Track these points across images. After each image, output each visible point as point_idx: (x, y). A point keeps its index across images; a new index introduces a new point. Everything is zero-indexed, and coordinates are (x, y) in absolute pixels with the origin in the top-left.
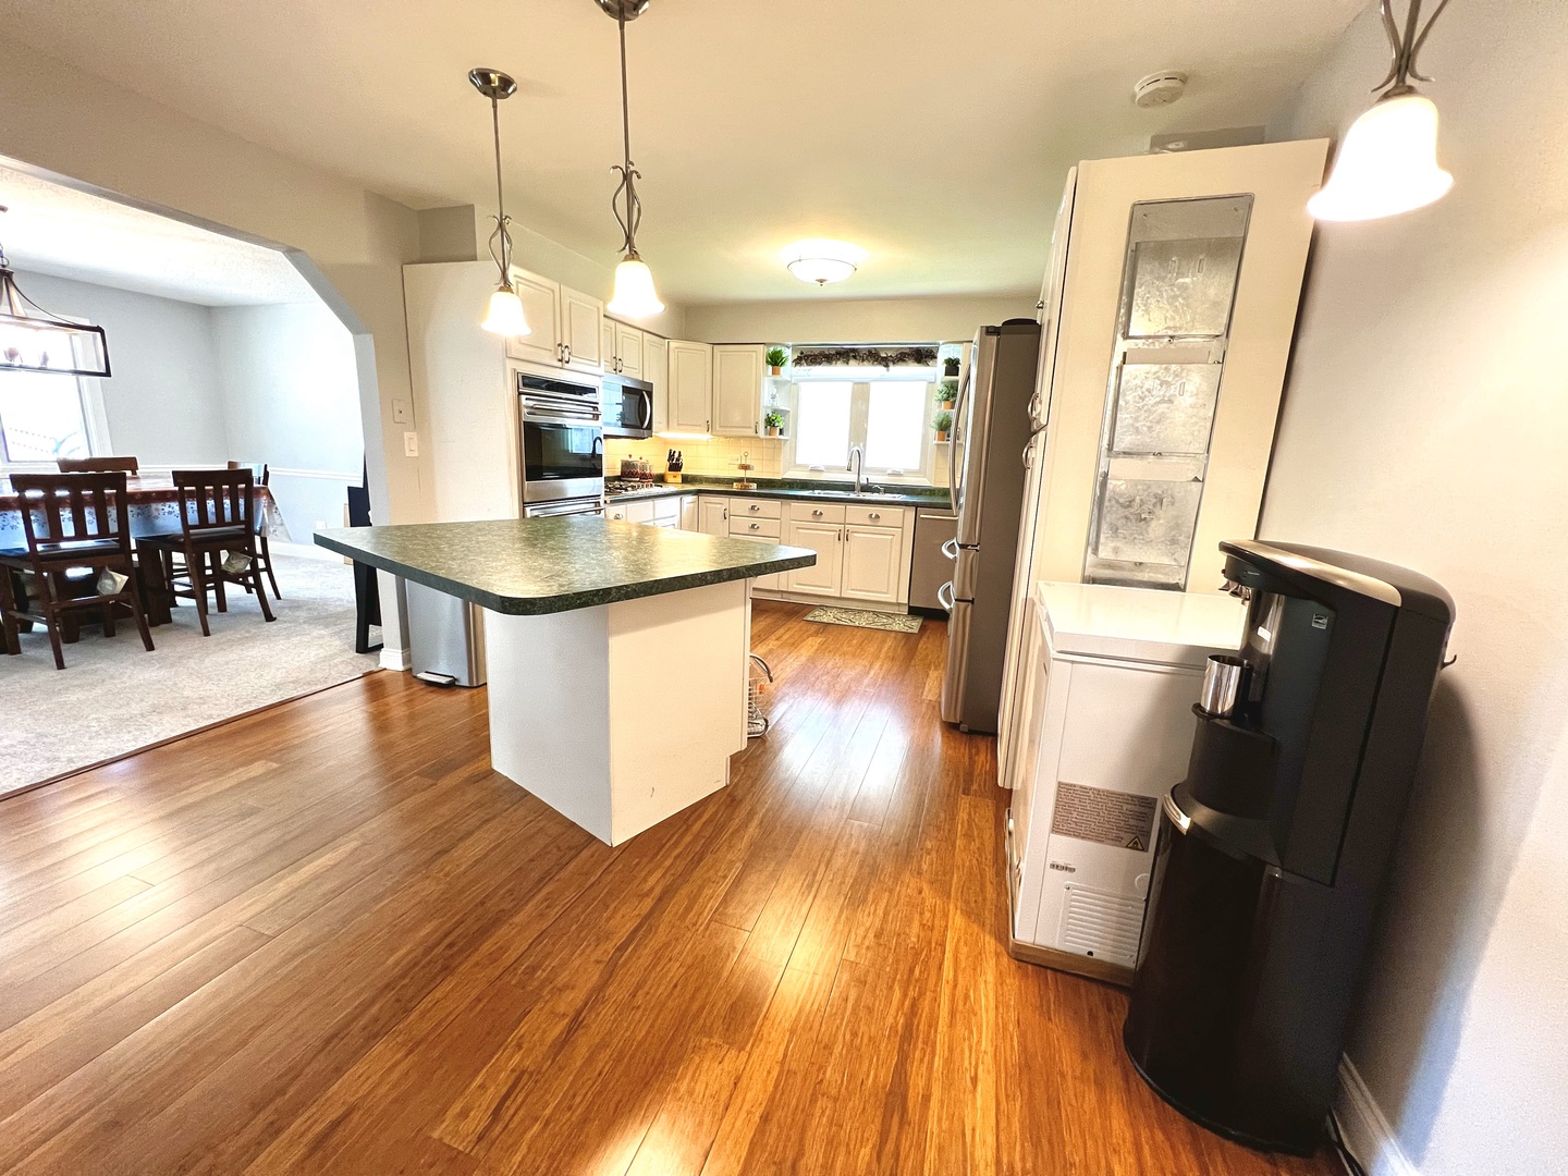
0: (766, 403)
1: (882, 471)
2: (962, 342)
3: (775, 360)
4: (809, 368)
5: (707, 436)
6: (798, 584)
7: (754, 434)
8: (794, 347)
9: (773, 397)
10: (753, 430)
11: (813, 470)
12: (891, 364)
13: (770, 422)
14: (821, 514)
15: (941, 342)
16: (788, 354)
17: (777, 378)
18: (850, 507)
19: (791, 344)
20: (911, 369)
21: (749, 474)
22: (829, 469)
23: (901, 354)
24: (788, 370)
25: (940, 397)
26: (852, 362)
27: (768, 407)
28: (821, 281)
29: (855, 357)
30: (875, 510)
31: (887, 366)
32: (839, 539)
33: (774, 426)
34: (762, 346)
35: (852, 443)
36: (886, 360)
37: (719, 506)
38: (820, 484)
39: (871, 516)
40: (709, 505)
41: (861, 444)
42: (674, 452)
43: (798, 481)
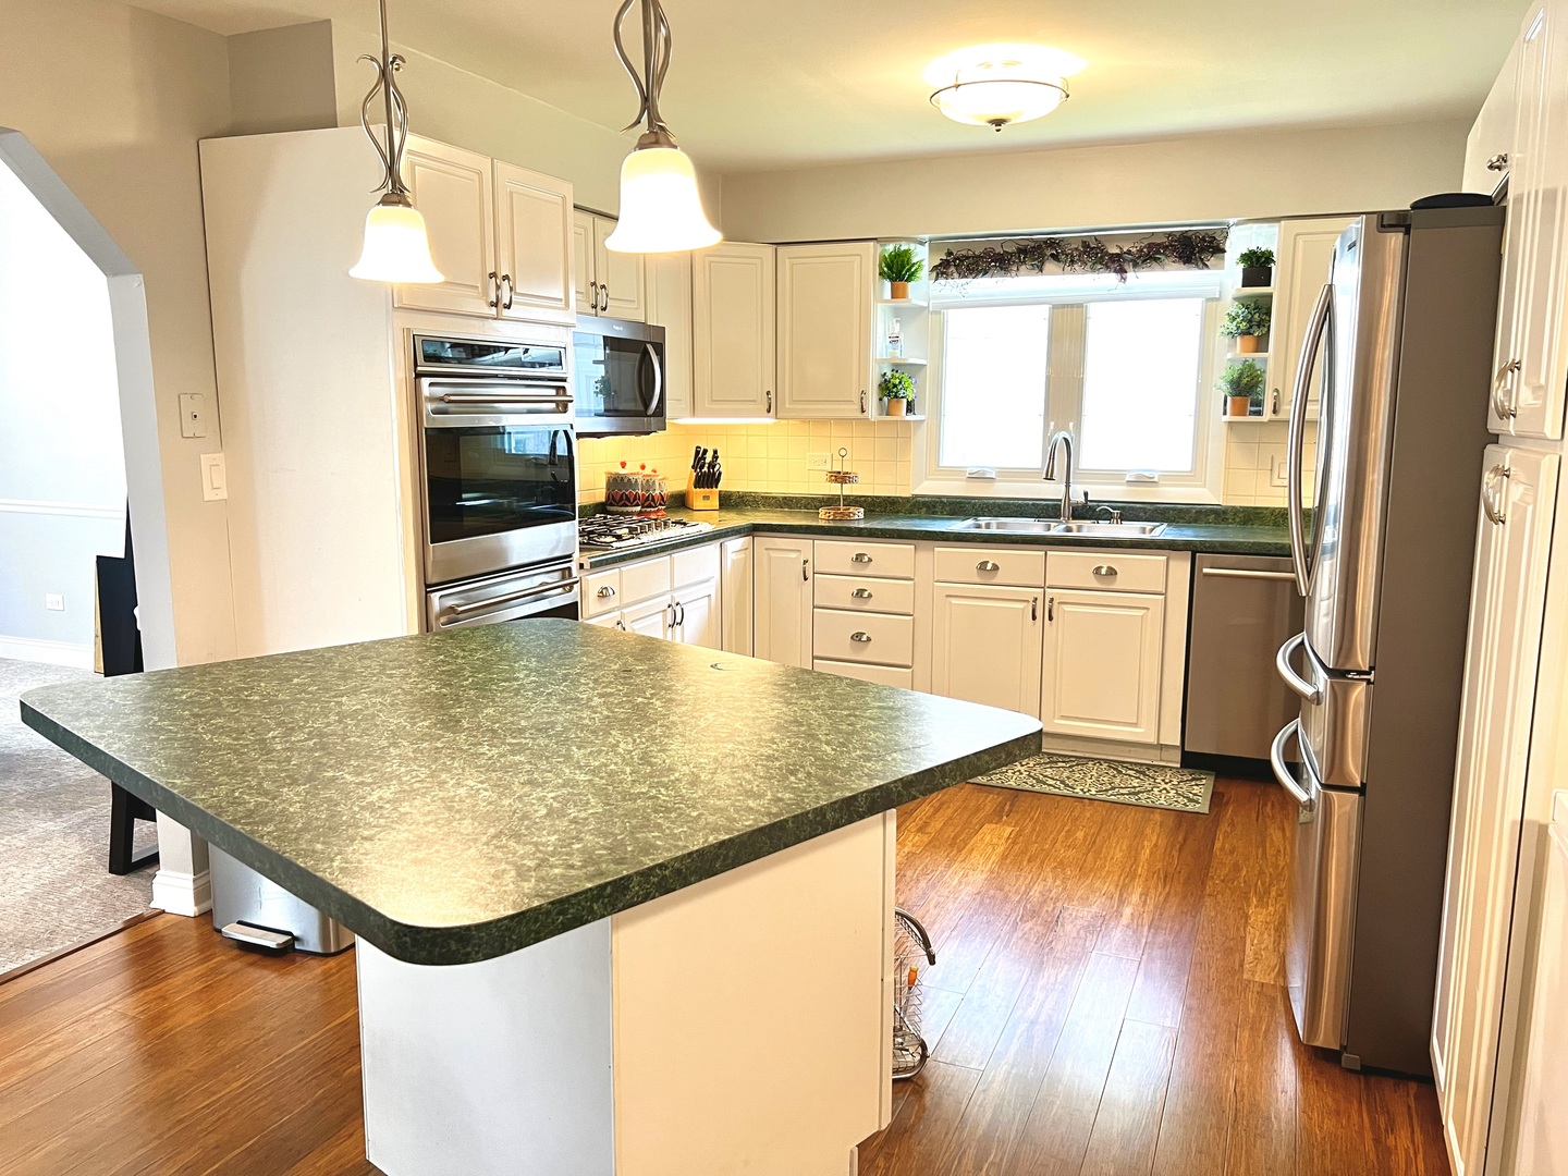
0: (881, 354)
1: (1113, 476)
2: (1278, 219)
3: (897, 270)
4: (965, 280)
5: (769, 421)
7: (859, 415)
8: (934, 244)
9: (895, 340)
10: (858, 407)
11: (977, 476)
12: (1128, 267)
13: (889, 390)
14: (995, 568)
15: (1232, 221)
16: (922, 256)
17: (900, 303)
18: (1055, 554)
19: (926, 237)
20: (1173, 276)
21: (849, 490)
22: (1008, 474)
23: (1150, 246)
24: (924, 288)
25: (1233, 327)
26: (1050, 266)
27: (883, 361)
28: (998, 122)
29: (1055, 257)
30: (1107, 558)
31: (1122, 271)
32: (1034, 618)
33: (896, 396)
34: (872, 243)
35: (1052, 423)
36: (1119, 261)
37: (794, 555)
38: (987, 505)
39: (1097, 571)
40: (773, 554)
41: (1071, 424)
42: (705, 451)
43: (945, 500)
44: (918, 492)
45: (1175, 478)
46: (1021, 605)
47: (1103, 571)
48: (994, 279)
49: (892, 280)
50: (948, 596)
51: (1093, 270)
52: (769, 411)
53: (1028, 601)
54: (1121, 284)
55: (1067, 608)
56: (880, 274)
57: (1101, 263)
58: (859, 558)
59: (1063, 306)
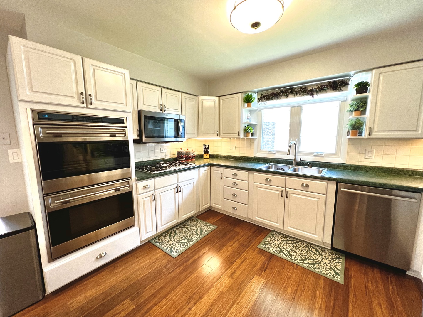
0: (244, 121)
1: (310, 154)
2: (371, 70)
3: (248, 100)
4: (266, 102)
5: (218, 138)
6: (258, 217)
7: (238, 137)
8: (258, 92)
9: (248, 118)
10: (238, 135)
11: (270, 153)
12: (315, 93)
13: (246, 131)
14: (270, 181)
15: (352, 73)
16: (256, 96)
17: (249, 108)
18: (288, 178)
19: (256, 90)
20: (331, 94)
22: (279, 152)
23: (322, 86)
24: (255, 104)
25: (352, 108)
26: (290, 96)
27: (245, 123)
28: (256, 25)
29: (291, 92)
30: (306, 181)
31: (312, 95)
32: (282, 196)
33: (248, 132)
34: (241, 93)
35: (291, 139)
36: (311, 91)
37: (219, 172)
38: (273, 160)
39: (302, 185)
40: (215, 171)
41: (297, 139)
42: (206, 145)
43: (262, 158)
44: (255, 156)
45: (330, 155)
46: (278, 192)
47: (304, 185)
48: (274, 101)
49: (247, 103)
50: (257, 187)
51: (303, 95)
52: (217, 136)
53: (280, 191)
54: (312, 99)
55: (292, 195)
56: (244, 101)
57: (306, 93)
58: (235, 174)
59: (295, 107)
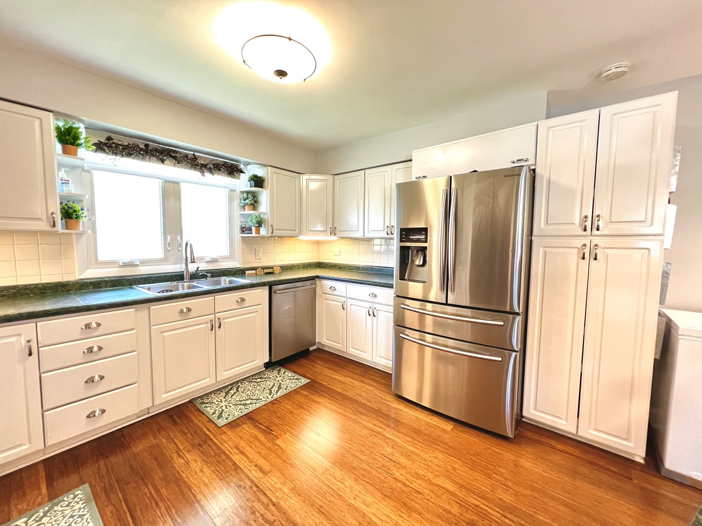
1: (200, 259)
2: (266, 166)
3: (68, 138)
9: (66, 183)
11: (125, 265)
12: (206, 172)
14: (189, 310)
16: (87, 135)
18: (219, 297)
19: (90, 123)
24: (86, 155)
27: (60, 195)
28: (281, 73)
29: (171, 157)
30: (240, 294)
35: (169, 237)
36: (203, 167)
38: (137, 279)
39: (237, 301)
44: (82, 277)
45: (224, 258)
46: (204, 326)
47: (240, 300)
49: (63, 143)
50: (160, 333)
53: (208, 322)
55: (226, 321)
56: (56, 137)
58: (87, 326)
59: (170, 182)
